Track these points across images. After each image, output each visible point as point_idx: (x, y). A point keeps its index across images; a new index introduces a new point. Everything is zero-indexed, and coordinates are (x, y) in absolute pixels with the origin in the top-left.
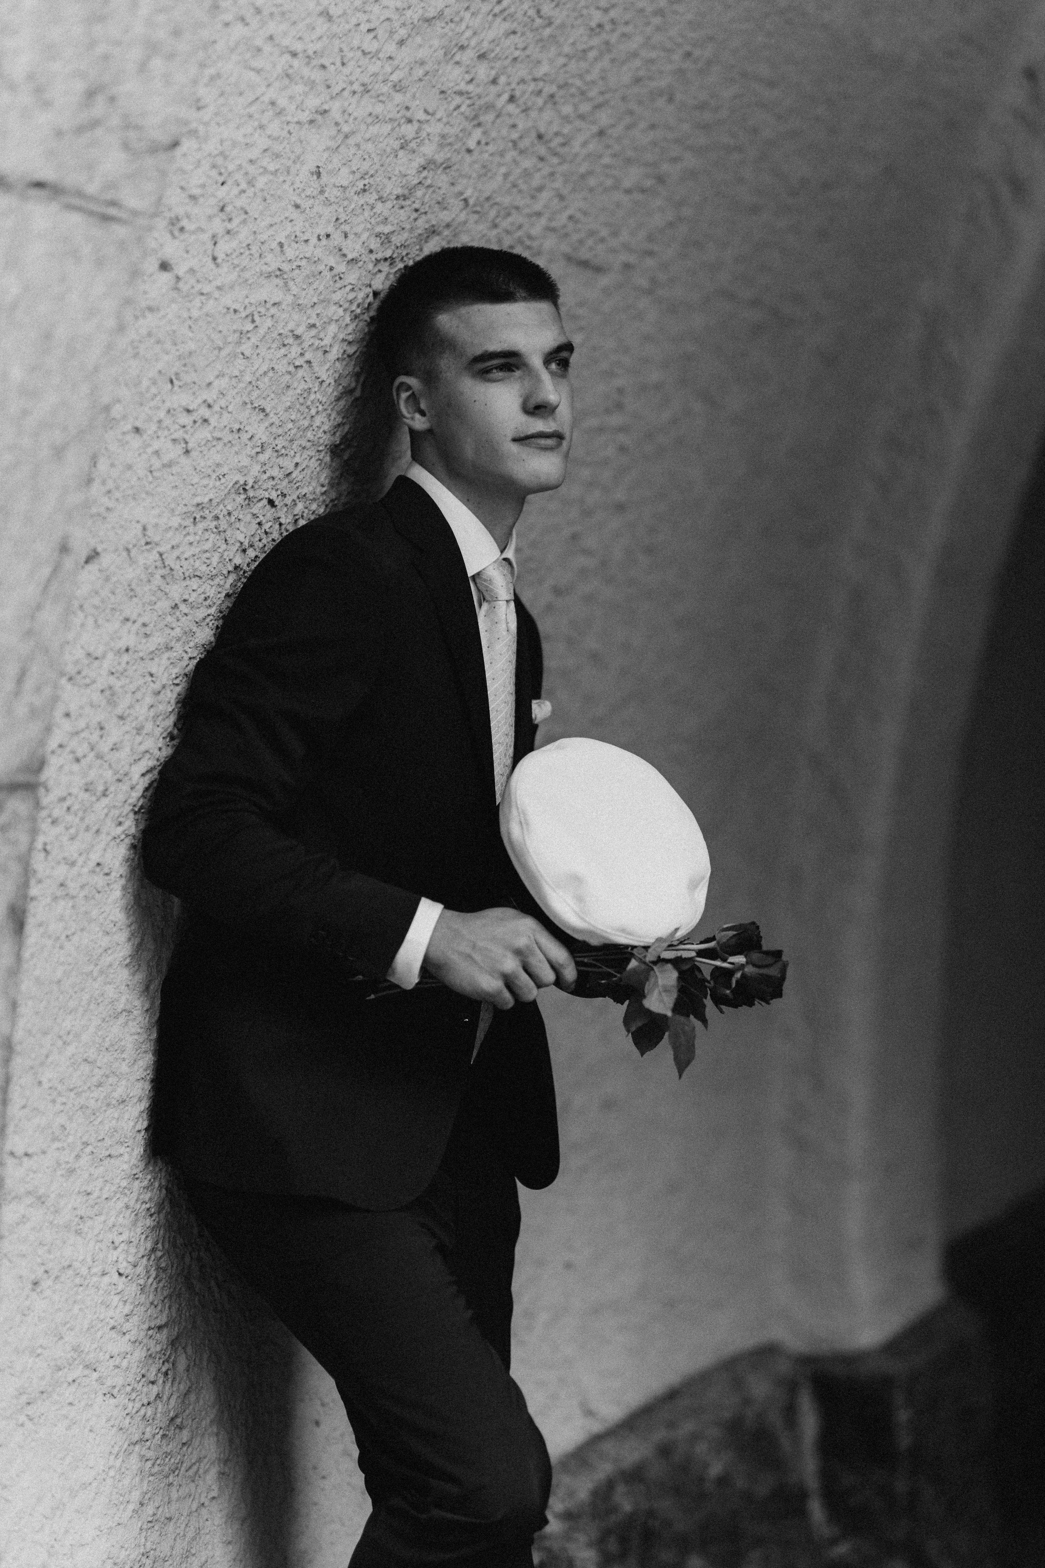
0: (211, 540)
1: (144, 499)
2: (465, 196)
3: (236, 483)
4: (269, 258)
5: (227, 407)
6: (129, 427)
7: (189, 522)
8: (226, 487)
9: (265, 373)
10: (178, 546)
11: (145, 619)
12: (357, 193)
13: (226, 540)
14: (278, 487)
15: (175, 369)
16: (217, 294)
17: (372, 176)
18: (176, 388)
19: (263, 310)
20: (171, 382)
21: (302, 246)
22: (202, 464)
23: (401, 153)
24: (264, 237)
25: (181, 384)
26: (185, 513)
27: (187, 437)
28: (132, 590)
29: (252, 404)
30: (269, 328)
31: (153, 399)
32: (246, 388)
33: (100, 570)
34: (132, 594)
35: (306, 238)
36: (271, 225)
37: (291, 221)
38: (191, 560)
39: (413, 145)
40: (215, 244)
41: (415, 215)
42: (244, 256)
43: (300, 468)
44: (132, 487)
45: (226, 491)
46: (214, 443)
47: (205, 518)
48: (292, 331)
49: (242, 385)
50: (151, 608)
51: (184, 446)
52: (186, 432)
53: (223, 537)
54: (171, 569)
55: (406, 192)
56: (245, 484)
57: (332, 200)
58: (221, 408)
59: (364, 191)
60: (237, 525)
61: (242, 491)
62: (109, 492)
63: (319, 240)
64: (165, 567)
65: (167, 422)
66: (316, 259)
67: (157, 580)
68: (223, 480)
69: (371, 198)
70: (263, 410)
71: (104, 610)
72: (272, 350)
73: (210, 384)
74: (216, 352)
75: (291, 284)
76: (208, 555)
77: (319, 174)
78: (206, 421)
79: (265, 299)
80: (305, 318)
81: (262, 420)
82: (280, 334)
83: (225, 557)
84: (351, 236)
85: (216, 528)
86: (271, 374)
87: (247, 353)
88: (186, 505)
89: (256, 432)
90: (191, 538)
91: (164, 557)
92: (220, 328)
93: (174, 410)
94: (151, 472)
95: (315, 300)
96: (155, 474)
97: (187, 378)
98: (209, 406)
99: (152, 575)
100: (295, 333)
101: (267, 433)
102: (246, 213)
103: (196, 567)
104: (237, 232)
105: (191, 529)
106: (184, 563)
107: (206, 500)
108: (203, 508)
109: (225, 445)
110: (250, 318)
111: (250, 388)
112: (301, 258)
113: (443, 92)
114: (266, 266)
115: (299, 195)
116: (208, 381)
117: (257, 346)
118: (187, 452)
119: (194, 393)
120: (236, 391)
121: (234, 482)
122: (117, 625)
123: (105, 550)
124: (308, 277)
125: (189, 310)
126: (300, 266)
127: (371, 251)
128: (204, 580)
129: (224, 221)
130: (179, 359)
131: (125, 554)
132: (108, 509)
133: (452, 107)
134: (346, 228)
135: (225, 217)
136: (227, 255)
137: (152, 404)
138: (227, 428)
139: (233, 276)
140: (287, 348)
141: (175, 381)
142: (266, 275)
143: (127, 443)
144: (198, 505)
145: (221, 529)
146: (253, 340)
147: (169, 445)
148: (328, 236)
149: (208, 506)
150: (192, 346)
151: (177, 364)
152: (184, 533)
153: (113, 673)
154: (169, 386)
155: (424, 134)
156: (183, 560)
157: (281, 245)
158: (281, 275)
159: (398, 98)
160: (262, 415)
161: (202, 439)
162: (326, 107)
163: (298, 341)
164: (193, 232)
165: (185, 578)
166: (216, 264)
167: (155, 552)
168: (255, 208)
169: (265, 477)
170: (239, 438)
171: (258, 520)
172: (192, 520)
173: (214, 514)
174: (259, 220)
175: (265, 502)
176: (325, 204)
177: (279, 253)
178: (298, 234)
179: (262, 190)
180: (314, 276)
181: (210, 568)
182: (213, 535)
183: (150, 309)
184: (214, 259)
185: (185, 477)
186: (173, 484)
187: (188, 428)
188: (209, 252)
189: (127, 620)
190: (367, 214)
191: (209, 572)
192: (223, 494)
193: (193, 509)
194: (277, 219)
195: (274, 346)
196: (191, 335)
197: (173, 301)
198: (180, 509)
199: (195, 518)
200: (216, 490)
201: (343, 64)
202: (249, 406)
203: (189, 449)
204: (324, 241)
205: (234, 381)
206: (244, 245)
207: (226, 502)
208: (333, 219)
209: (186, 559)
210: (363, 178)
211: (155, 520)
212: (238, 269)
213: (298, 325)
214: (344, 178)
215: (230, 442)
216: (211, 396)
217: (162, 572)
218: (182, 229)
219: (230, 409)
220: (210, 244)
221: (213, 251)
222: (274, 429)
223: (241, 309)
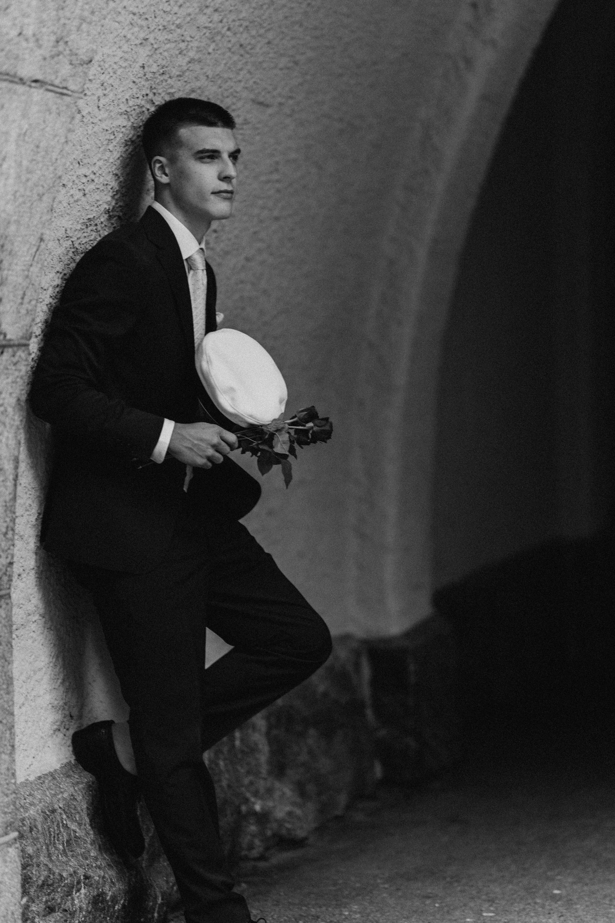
1: (66, 217)
4: (122, 106)
7: (84, 227)
8: (101, 211)
12: (160, 75)
15: (81, 157)
16: (99, 123)
18: (81, 166)
19: (118, 129)
20: (79, 163)
21: (136, 100)
22: (91, 200)
23: (179, 56)
24: (119, 97)
25: (83, 164)
27: (84, 188)
28: (60, 258)
31: (71, 171)
32: (109, 165)
35: (137, 96)
36: (123, 91)
37: (131, 89)
39: (185, 52)
42: (111, 106)
45: (101, 213)
46: (96, 190)
47: (91, 225)
49: (108, 164)
51: (83, 192)
52: (84, 186)
54: (77, 249)
55: (181, 73)
57: (149, 78)
58: (100, 174)
59: (163, 74)
63: (143, 97)
65: (77, 182)
67: (71, 254)
68: (100, 208)
69: (166, 77)
73: (95, 164)
75: (131, 117)
77: (144, 67)
78: (93, 180)
84: (157, 95)
87: (111, 149)
90: (85, 234)
91: (74, 243)
92: (100, 138)
93: (80, 176)
94: (69, 204)
96: (71, 205)
97: (85, 161)
98: (95, 174)
99: (68, 251)
102: (112, 86)
104: (108, 95)
105: (85, 230)
107: (92, 217)
108: (90, 220)
109: (101, 191)
110: (113, 133)
112: (135, 106)
113: (198, 28)
114: (120, 110)
115: (135, 77)
116: (94, 163)
118: (85, 195)
119: (88, 168)
121: (104, 208)
124: (138, 114)
125: (87, 130)
126: (134, 109)
129: (103, 90)
130: (83, 153)
131: (57, 242)
133: (202, 34)
134: (155, 91)
135: (103, 88)
136: (104, 105)
137: (71, 173)
139: (106, 115)
141: (80, 162)
147: (77, 192)
149: (93, 219)
150: (88, 147)
152: (82, 232)
154: (78, 165)
155: (189, 47)
157: (127, 100)
159: (179, 31)
161: (91, 189)
162: (147, 37)
164: (90, 96)
168: (116, 83)
169: (117, 206)
172: (86, 226)
173: (95, 223)
174: (118, 89)
176: (146, 81)
177: (126, 103)
178: (134, 94)
179: (120, 76)
180: (140, 113)
182: (94, 233)
184: (98, 107)
185: (83, 206)
186: (78, 210)
187: (86, 184)
188: (97, 105)
189: (58, 272)
190: (164, 84)
192: (99, 214)
193: (86, 221)
194: (125, 88)
196: (88, 142)
198: (82, 221)
200: (97, 212)
201: (155, 17)
204: (145, 98)
206: (111, 100)
207: (100, 218)
208: (149, 87)
209: (83, 244)
210: (163, 68)
211: (70, 226)
212: (108, 111)
213: (133, 136)
214: (154, 68)
215: (103, 190)
216: (95, 169)
217: (73, 250)
218: (85, 94)
219: (103, 175)
220: (97, 101)
221: (98, 104)
222: (122, 184)
223: (109, 130)
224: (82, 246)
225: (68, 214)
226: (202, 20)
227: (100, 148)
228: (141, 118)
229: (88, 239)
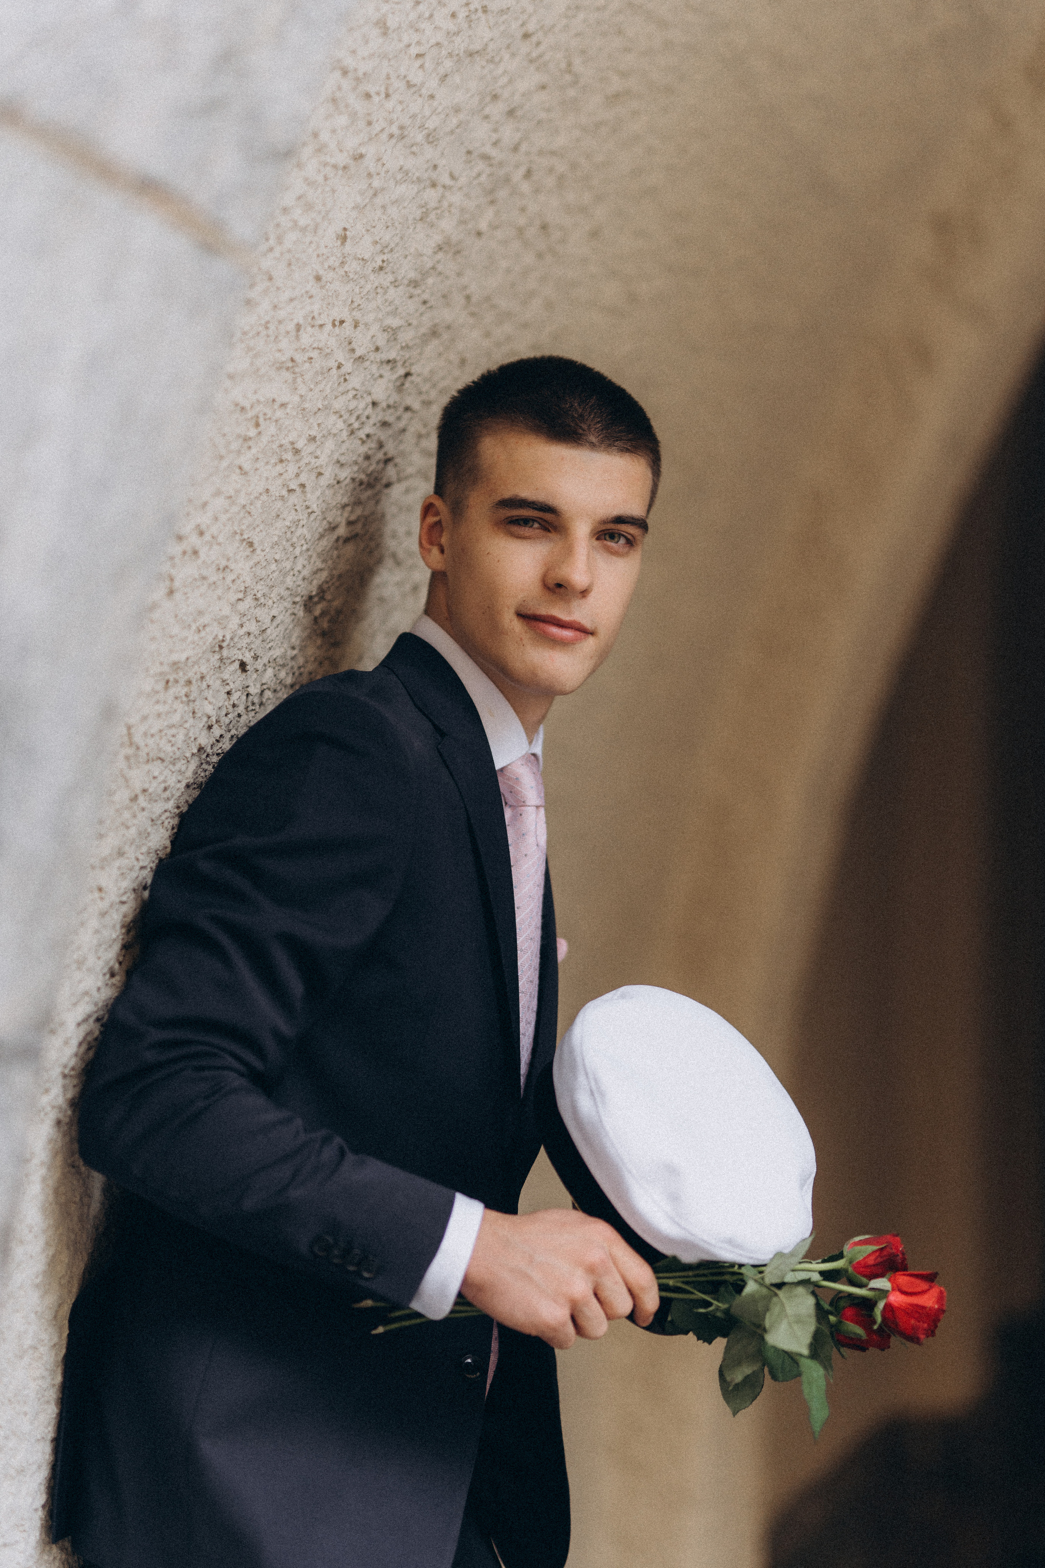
0: (179, 711)
2: (468, 292)
3: (214, 638)
4: (285, 343)
5: (218, 536)
7: (159, 687)
8: (204, 643)
9: (260, 496)
10: (148, 718)
12: (375, 271)
13: (194, 713)
14: (253, 647)
17: (391, 251)
19: (269, 412)
21: (317, 332)
22: (184, 610)
23: (420, 226)
24: (282, 314)
26: (159, 674)
27: (173, 572)
29: (242, 535)
30: (272, 436)
32: (238, 513)
35: (321, 322)
36: (292, 300)
37: (311, 297)
38: (158, 737)
39: (432, 216)
41: (423, 308)
42: (259, 338)
43: (277, 624)
45: (204, 648)
46: (200, 583)
47: (178, 682)
48: (292, 443)
49: (235, 509)
51: (169, 584)
52: (173, 565)
53: (192, 708)
54: (137, 748)
55: (419, 277)
56: (223, 641)
57: (351, 276)
58: (212, 537)
59: (382, 269)
60: (207, 693)
61: (218, 649)
63: (334, 325)
64: (130, 745)
66: (328, 351)
67: (120, 763)
68: (202, 634)
69: (386, 279)
70: (251, 544)
72: (271, 467)
73: (205, 504)
74: (216, 462)
75: (299, 380)
76: (174, 731)
77: (344, 239)
78: (195, 552)
79: (272, 397)
80: (306, 429)
81: (248, 557)
82: (281, 446)
84: (361, 327)
85: (187, 696)
86: (264, 497)
87: (247, 466)
88: (161, 663)
89: (240, 571)
90: (160, 708)
91: (132, 731)
92: (225, 430)
95: (319, 405)
98: (202, 533)
100: (296, 446)
101: (252, 575)
102: (270, 278)
103: (161, 746)
104: (257, 304)
105: (162, 697)
106: (149, 741)
107: (183, 658)
108: (178, 668)
109: (210, 585)
110: (255, 422)
111: (242, 513)
112: (314, 348)
113: (469, 152)
114: (280, 355)
115: (322, 263)
117: (257, 459)
118: (171, 592)
120: (228, 517)
121: (212, 636)
124: (316, 373)
126: (311, 358)
128: (165, 766)
133: (474, 174)
134: (358, 315)
138: (215, 564)
139: (246, 363)
142: (278, 365)
144: (174, 664)
145: (191, 697)
146: (254, 451)
148: (342, 322)
149: (183, 666)
152: (154, 700)
155: (445, 204)
156: (150, 737)
157: (298, 327)
158: (292, 367)
159: (429, 152)
161: (188, 577)
162: (363, 150)
163: (297, 457)
165: (148, 761)
168: (280, 273)
170: (224, 578)
172: (164, 684)
173: (187, 677)
174: (281, 292)
175: (237, 665)
176: (343, 281)
177: (295, 338)
178: (315, 315)
180: (322, 373)
182: (182, 706)
185: (165, 626)
187: (177, 560)
190: (380, 299)
192: (200, 651)
193: (167, 669)
194: (296, 293)
195: (273, 460)
198: (156, 669)
199: (168, 682)
200: (194, 647)
201: (387, 96)
202: (238, 537)
203: (173, 587)
204: (337, 329)
205: (228, 503)
206: (263, 322)
207: (201, 662)
208: (350, 302)
209: (153, 736)
210: (382, 252)
212: (251, 354)
213: (299, 435)
214: (365, 248)
215: (215, 583)
216: (205, 521)
219: (220, 539)
223: (249, 408)
224: (151, 742)
226: (481, 133)
228: (321, 387)
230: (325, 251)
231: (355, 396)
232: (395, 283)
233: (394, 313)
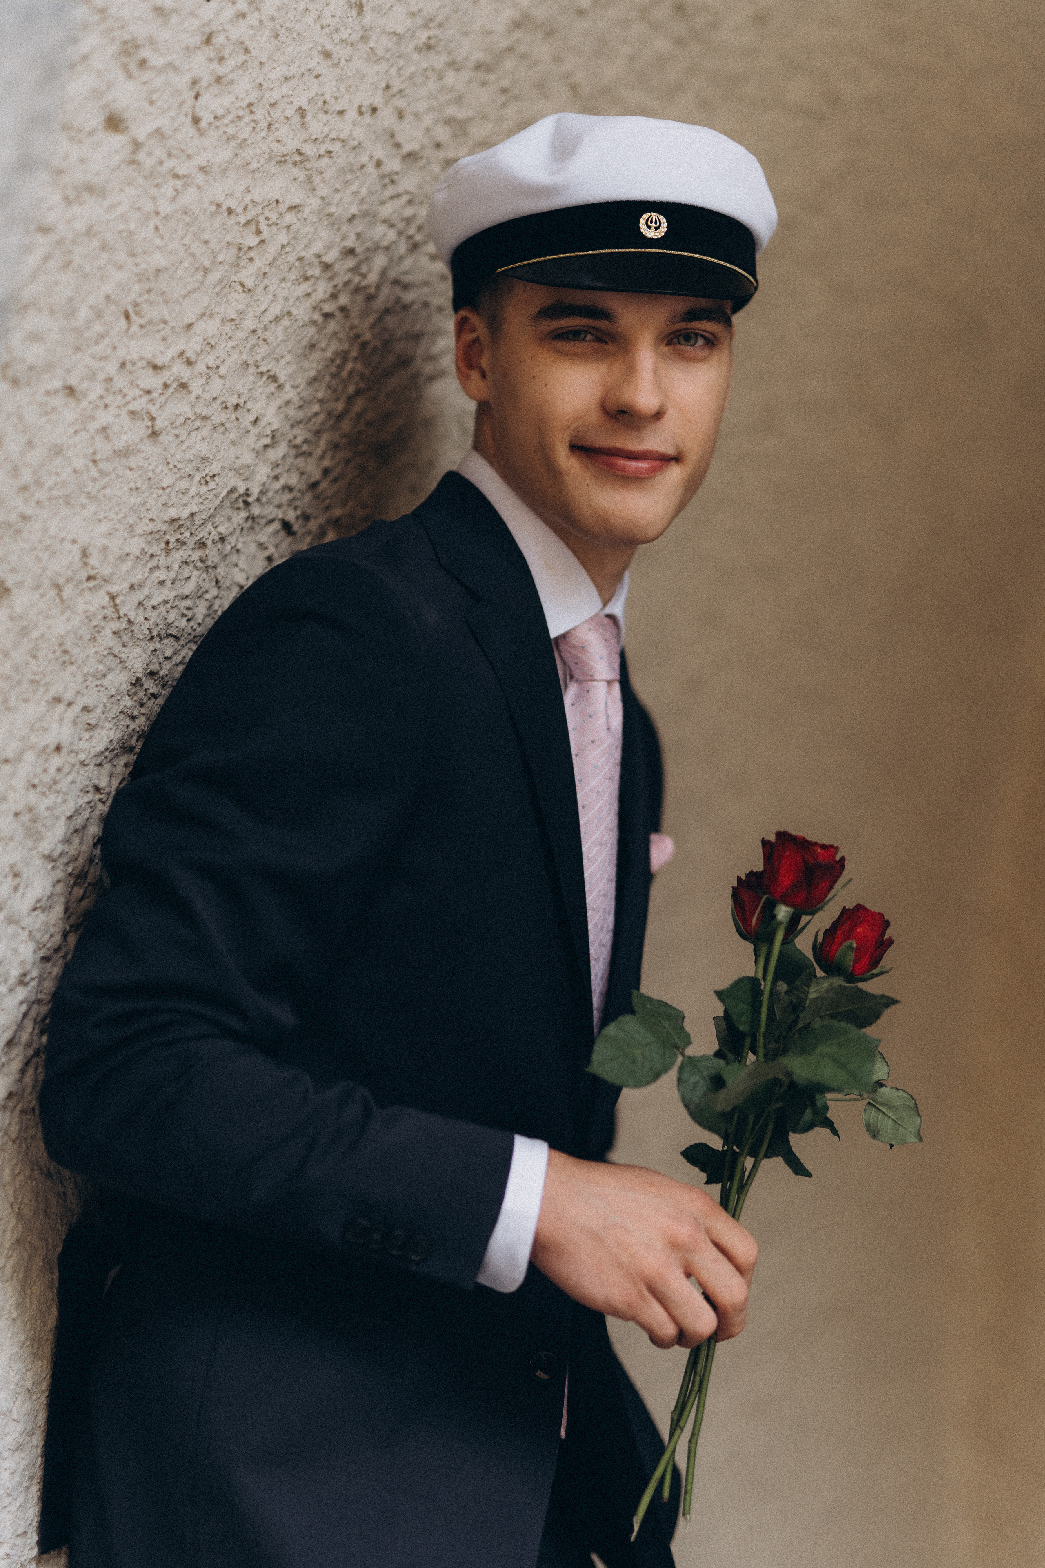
0: (193, 578)
1: (84, 506)
3: (232, 491)
4: (283, 131)
5: (218, 367)
6: (57, 384)
7: (155, 549)
8: (216, 496)
9: (277, 319)
10: (141, 586)
11: (89, 702)
12: (418, 49)
13: (217, 582)
14: (298, 503)
15: (132, 296)
16: (200, 179)
17: (440, 25)
18: (134, 328)
19: (273, 216)
20: (127, 316)
21: (335, 120)
22: (178, 456)
24: (275, 96)
25: (142, 322)
26: (151, 533)
27: (153, 409)
28: (66, 652)
29: (257, 367)
30: (283, 247)
31: (97, 343)
32: (247, 339)
33: (12, 618)
34: (66, 659)
35: (339, 108)
36: (286, 79)
37: (317, 76)
38: (162, 610)
40: (196, 97)
41: (502, 98)
42: (242, 124)
43: (331, 477)
44: (64, 484)
45: (217, 502)
46: (198, 424)
47: (183, 543)
48: (319, 256)
49: (240, 335)
50: (98, 683)
51: (150, 424)
52: (151, 401)
53: (213, 576)
54: (130, 622)
55: (490, 59)
56: (248, 495)
57: (380, 53)
58: (208, 368)
59: (429, 47)
60: (234, 558)
61: (241, 505)
62: (25, 488)
63: (361, 113)
64: (119, 618)
65: (121, 382)
66: (355, 143)
67: (107, 639)
68: (212, 485)
69: (438, 60)
70: (274, 378)
71: (19, 683)
72: (289, 284)
73: (189, 326)
74: (199, 276)
75: (317, 180)
76: (188, 603)
78: (183, 386)
79: (275, 198)
80: (338, 239)
81: (272, 394)
82: (301, 259)
83: (216, 607)
84: (408, 118)
85: (201, 561)
86: (285, 322)
87: (250, 284)
88: (152, 520)
89: (262, 412)
90: (161, 575)
91: (118, 601)
92: (206, 236)
93: (134, 364)
94: (95, 461)
95: (354, 210)
96: (101, 465)
97: (151, 313)
98: (189, 363)
99: (98, 629)
101: (282, 416)
102: (247, 51)
103: (169, 620)
104: (232, 82)
105: (162, 561)
106: (149, 613)
107: (185, 514)
108: (180, 527)
109: (215, 427)
110: (253, 227)
111: (253, 340)
112: (333, 140)
114: (279, 146)
115: (330, 36)
116: (187, 321)
117: (265, 273)
118: (154, 434)
119: (164, 339)
120: (231, 344)
121: (228, 489)
122: (42, 708)
123: (19, 585)
124: (342, 170)
125: (154, 199)
126: (330, 152)
127: (438, 146)
128: (182, 642)
129: (211, 60)
130: (140, 281)
131: (53, 593)
132: (24, 518)
134: (400, 102)
135: (212, 55)
136: (215, 118)
137: (98, 349)
138: (219, 401)
139: (226, 154)
140: (310, 283)
141: (132, 314)
142: (279, 159)
143: (54, 410)
144: (173, 521)
145: (209, 563)
146: (258, 263)
147: (126, 421)
148: (374, 110)
149: (188, 523)
150: (158, 260)
151: (136, 288)
152: (150, 565)
153: (34, 786)
154: (123, 322)
156: (149, 608)
157: (303, 112)
158: (301, 162)
160: (272, 387)
161: (178, 416)
163: (329, 274)
164: (161, 71)
165: (152, 638)
166: (198, 129)
167: (102, 593)
168: (262, 45)
169: (277, 485)
170: (237, 419)
171: (267, 553)
172: (163, 545)
173: (198, 538)
174: (266, 68)
175: (276, 525)
176: (368, 60)
177: (299, 125)
178: (328, 98)
179: (273, 19)
180: (352, 171)
181: (192, 623)
182: (196, 573)
183: (90, 189)
184: (196, 121)
185: (150, 474)
186: (132, 485)
187: (155, 395)
188: (187, 108)
189: (58, 700)
190: (432, 85)
191: (190, 631)
192: (212, 506)
193: (164, 528)
194: (293, 70)
195: (292, 276)
196: (158, 242)
197: (130, 183)
198: (145, 526)
199: (167, 543)
200: (201, 500)
202: (252, 370)
203: (156, 428)
204: (367, 118)
205: (228, 328)
206: (244, 104)
207: (217, 520)
208: (383, 85)
209: (154, 608)
210: (425, 26)
211: (101, 541)
212: (233, 143)
213: (329, 247)
214: (398, 21)
215: (223, 424)
216: (192, 347)
217: (115, 625)
218: (143, 63)
219: (223, 371)
220: (188, 95)
221: (194, 107)
222: (291, 411)
223: (240, 210)
224: (153, 615)
225: (89, 496)
227: (206, 271)
228: (354, 188)
229: (173, 594)
230: (333, 22)
231: (410, 202)
232: (452, 64)
233: (459, 100)
